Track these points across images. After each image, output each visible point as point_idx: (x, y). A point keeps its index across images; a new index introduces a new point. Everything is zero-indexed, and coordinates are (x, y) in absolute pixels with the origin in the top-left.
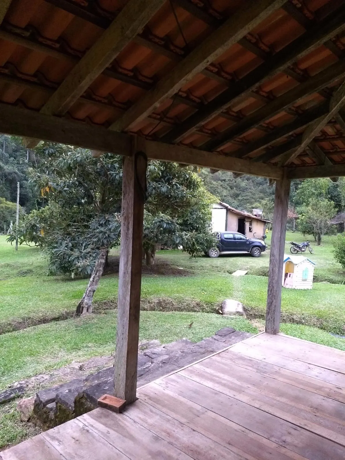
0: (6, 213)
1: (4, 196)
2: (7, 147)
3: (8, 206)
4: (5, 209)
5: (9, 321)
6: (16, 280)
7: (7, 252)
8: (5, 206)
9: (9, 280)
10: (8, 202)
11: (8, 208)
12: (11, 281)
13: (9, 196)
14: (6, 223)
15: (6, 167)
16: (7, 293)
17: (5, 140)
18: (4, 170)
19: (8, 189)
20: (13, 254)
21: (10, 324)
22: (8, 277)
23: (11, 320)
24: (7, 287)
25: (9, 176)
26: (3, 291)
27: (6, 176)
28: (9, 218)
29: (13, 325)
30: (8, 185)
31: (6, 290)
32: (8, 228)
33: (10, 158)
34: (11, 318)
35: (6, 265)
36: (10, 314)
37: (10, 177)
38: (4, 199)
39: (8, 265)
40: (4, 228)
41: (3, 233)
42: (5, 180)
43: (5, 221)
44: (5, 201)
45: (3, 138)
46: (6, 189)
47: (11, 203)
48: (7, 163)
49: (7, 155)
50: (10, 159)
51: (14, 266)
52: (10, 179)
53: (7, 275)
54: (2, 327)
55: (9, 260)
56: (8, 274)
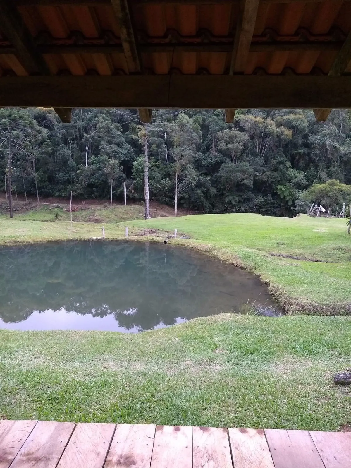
0: (339, 196)
1: (338, 178)
2: (344, 127)
3: (341, 188)
4: (338, 191)
5: (343, 305)
6: (348, 264)
7: (339, 235)
8: (339, 189)
9: (341, 263)
10: (342, 185)
11: (341, 191)
12: (343, 265)
13: (343, 178)
14: (338, 205)
15: (342, 148)
16: (340, 276)
17: (343, 120)
18: (340, 151)
19: (342, 171)
20: (345, 238)
21: (344, 308)
22: (339, 260)
23: (345, 304)
24: (340, 270)
25: (345, 157)
26: (336, 273)
27: (341, 158)
28: (341, 201)
29: (347, 309)
30: (343, 167)
31: (339, 273)
32: (340, 211)
33: (346, 138)
34: (345, 302)
35: (338, 248)
36: (344, 298)
37: (345, 159)
38: (338, 181)
39: (340, 248)
40: (336, 211)
41: (335, 216)
42: (340, 162)
43: (337, 204)
44: (338, 183)
45: (341, 119)
46: (340, 171)
47: (345, 185)
48: (343, 144)
49: (344, 136)
50: (346, 140)
51: (346, 250)
52: (345, 161)
53: (339, 259)
54: (336, 308)
55: (340, 244)
56: (339, 257)
